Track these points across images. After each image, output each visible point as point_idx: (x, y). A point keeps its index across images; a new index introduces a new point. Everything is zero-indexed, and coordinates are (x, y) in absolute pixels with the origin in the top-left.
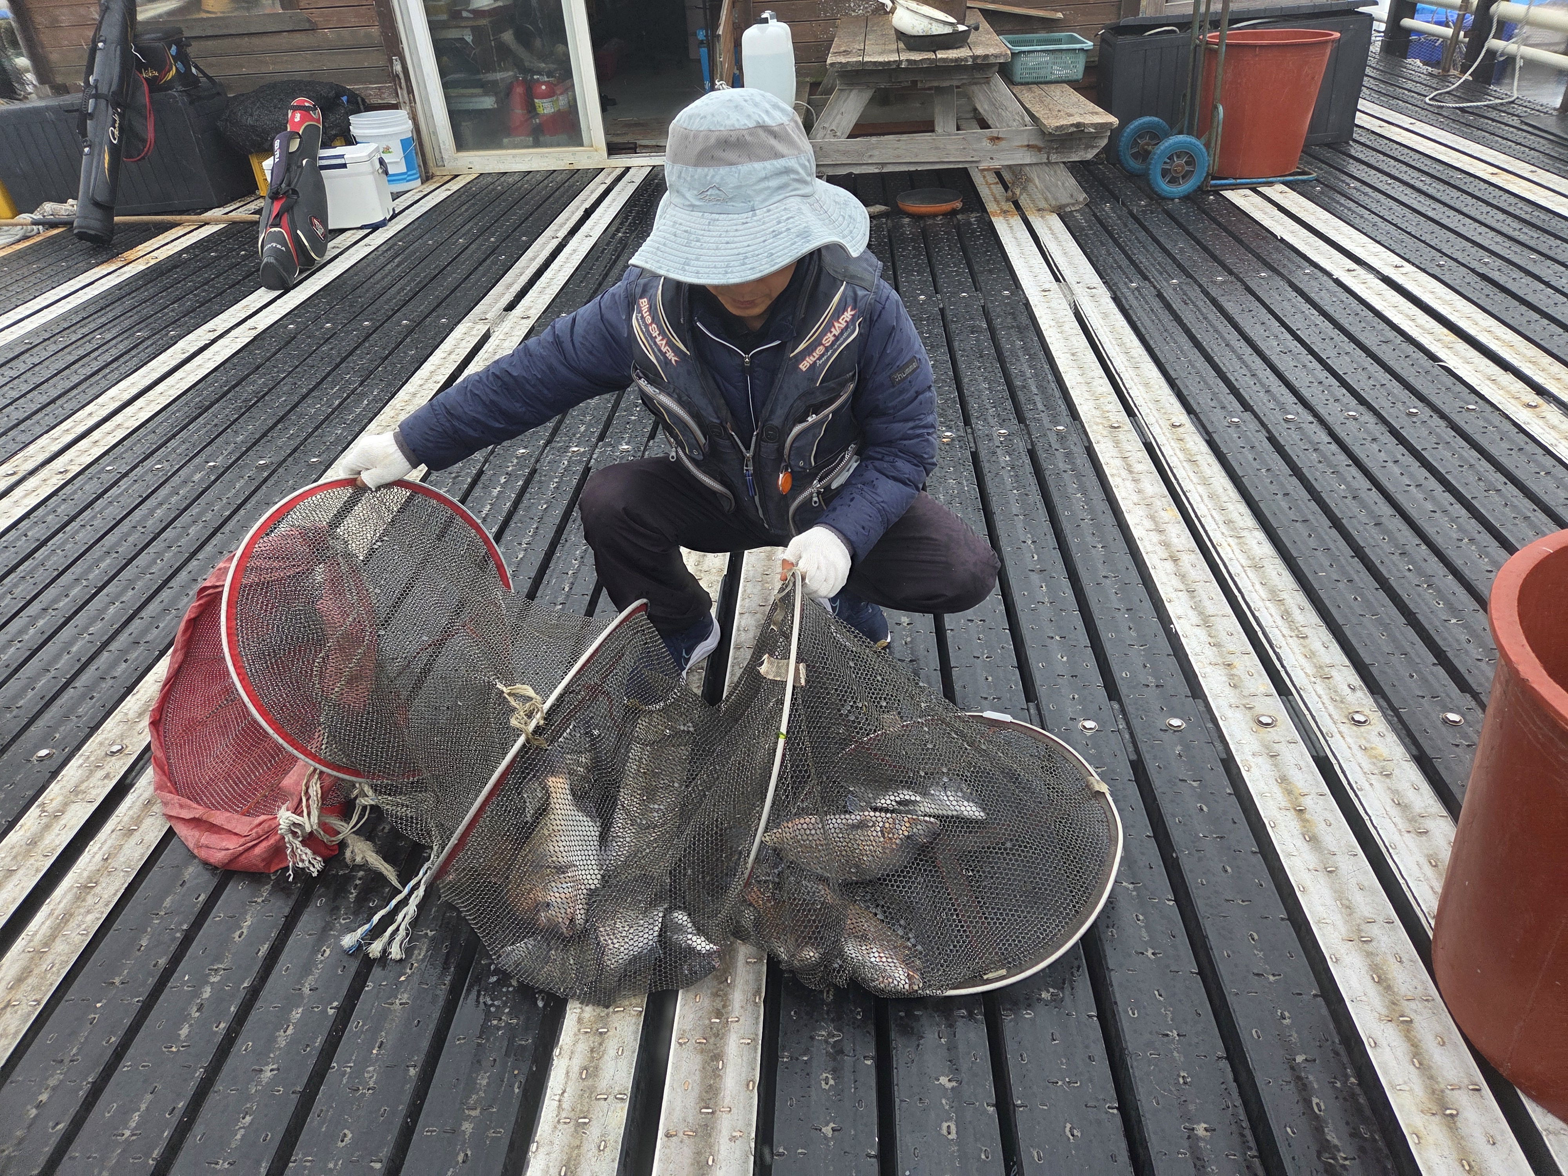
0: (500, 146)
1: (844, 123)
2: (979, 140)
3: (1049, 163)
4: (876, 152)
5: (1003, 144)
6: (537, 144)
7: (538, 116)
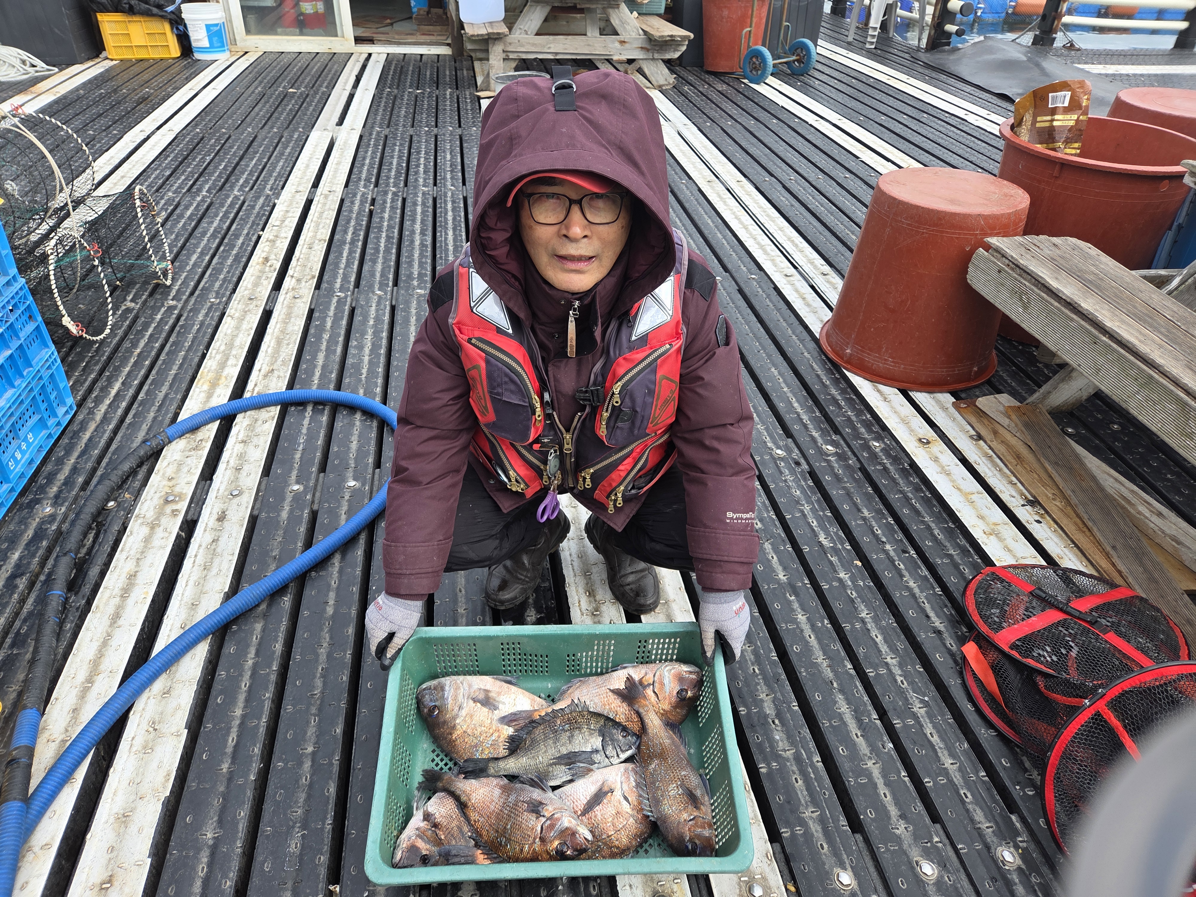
0: (276, 34)
1: (532, 26)
2: (613, 42)
3: (653, 59)
4: (552, 45)
5: (627, 45)
6: (302, 34)
7: (302, 14)
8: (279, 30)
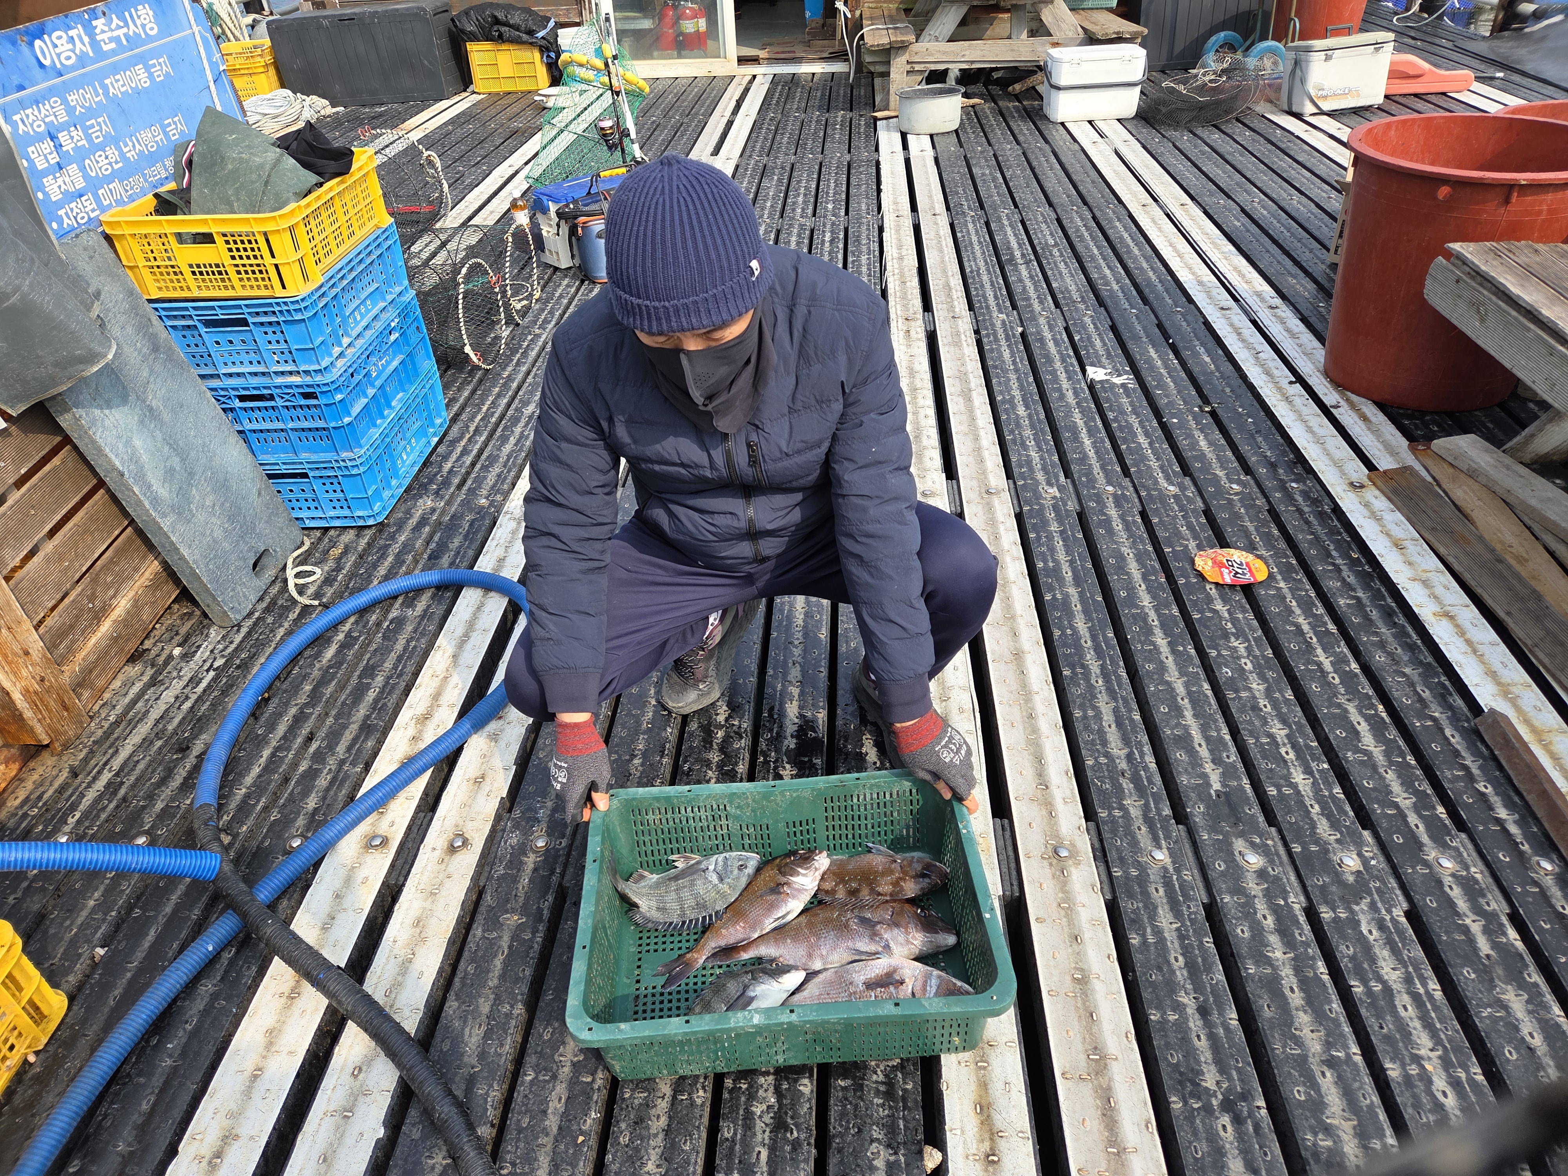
0: (652, 58)
1: (945, 31)
2: (1044, 45)
4: (967, 53)
6: (680, 57)
7: (681, 34)
8: (655, 54)
